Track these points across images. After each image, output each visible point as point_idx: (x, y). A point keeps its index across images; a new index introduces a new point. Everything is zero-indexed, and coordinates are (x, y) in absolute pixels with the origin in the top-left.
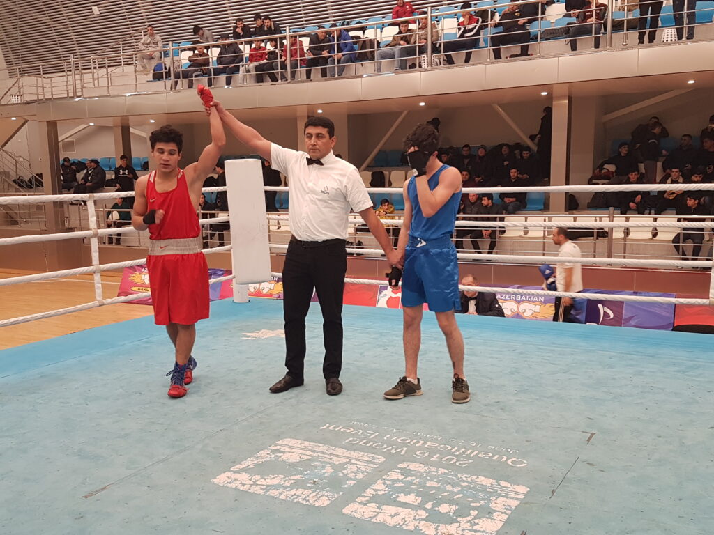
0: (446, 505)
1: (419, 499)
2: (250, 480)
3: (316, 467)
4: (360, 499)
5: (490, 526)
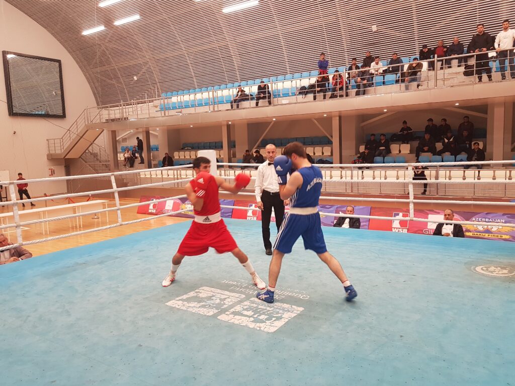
0: (263, 316)
1: (253, 313)
2: (182, 304)
3: (213, 299)
4: (227, 313)
5: (279, 324)
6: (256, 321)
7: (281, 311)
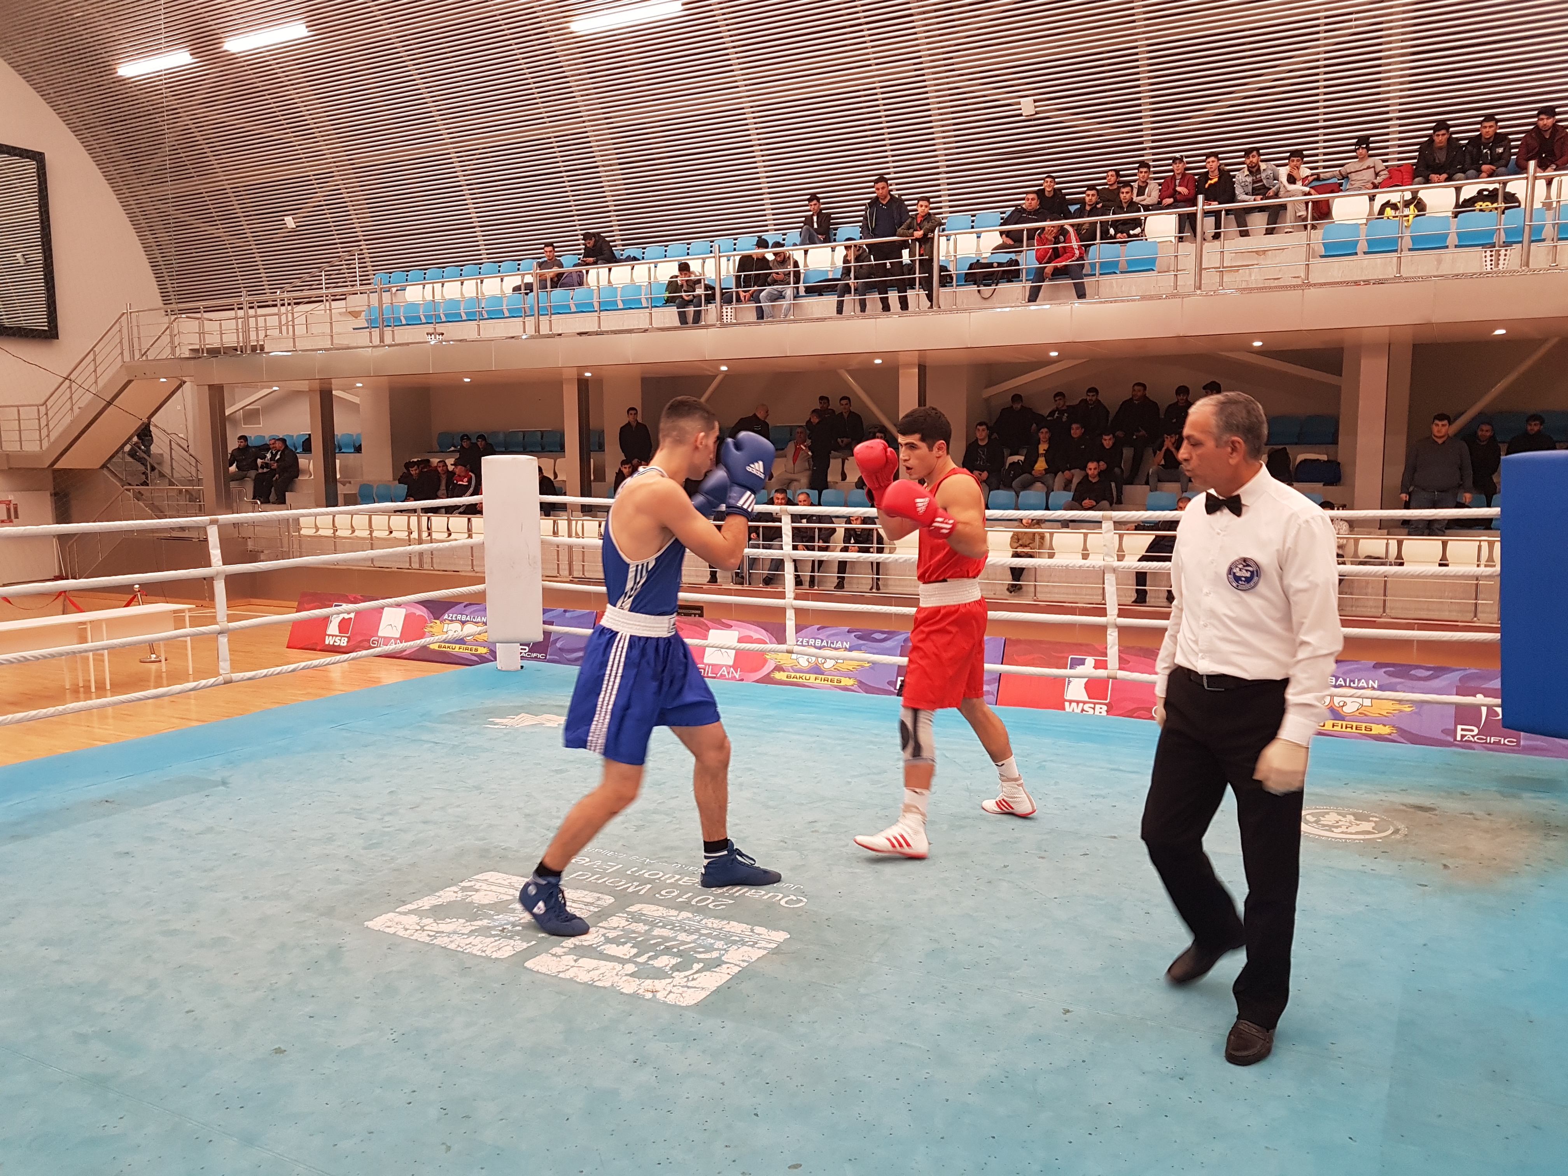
0: (666, 957)
1: (635, 951)
2: (418, 924)
3: (513, 910)
4: (554, 949)
5: (712, 981)
6: (643, 973)
7: (719, 944)
